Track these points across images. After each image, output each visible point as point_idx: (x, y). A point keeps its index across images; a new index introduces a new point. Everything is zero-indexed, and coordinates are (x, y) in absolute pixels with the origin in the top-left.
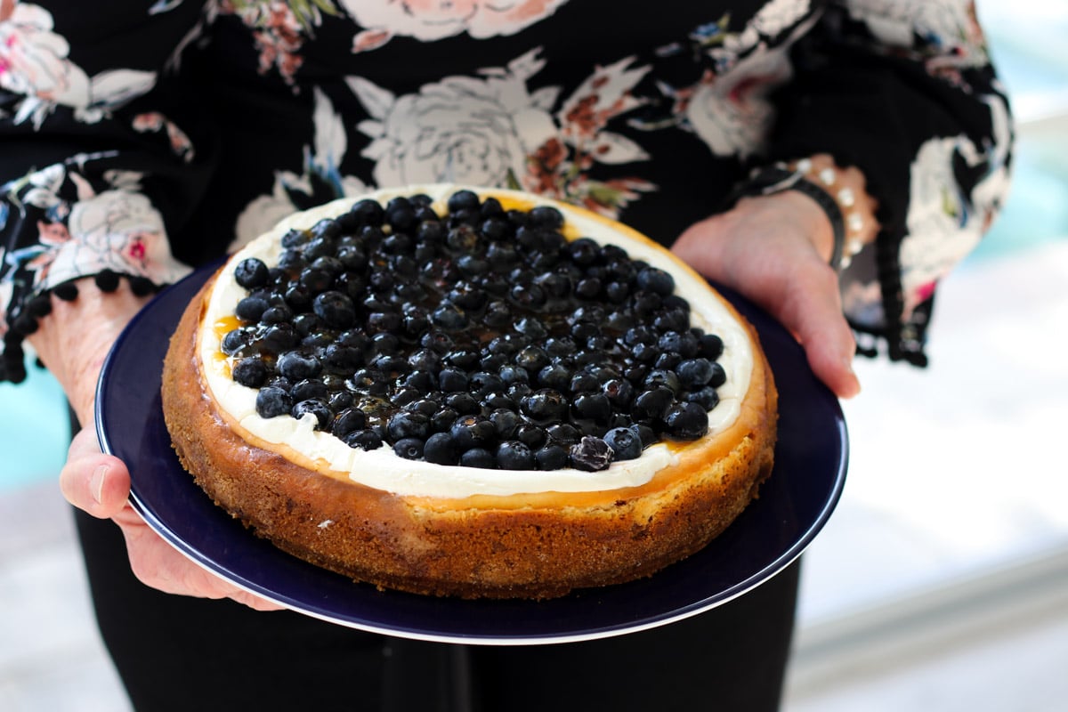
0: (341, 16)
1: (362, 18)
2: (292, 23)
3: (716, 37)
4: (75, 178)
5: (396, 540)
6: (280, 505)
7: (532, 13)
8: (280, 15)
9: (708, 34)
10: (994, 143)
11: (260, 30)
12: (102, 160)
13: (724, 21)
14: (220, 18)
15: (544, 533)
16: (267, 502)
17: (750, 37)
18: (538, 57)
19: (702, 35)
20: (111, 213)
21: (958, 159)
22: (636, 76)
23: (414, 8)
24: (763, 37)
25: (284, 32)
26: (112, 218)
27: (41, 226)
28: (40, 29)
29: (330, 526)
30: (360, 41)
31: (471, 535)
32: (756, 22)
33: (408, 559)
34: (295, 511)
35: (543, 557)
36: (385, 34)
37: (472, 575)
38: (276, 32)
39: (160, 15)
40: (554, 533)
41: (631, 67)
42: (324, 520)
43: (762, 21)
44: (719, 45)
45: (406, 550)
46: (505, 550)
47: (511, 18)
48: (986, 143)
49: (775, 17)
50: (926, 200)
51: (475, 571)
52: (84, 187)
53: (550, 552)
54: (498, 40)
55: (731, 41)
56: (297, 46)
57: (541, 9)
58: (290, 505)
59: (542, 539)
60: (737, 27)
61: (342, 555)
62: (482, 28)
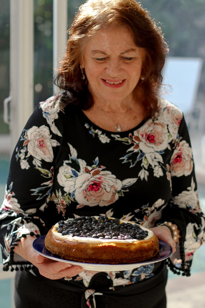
0: (75, 202)
1: (79, 202)
2: (64, 203)
3: (146, 208)
4: (24, 220)
5: (87, 251)
6: (66, 249)
7: (112, 202)
8: (62, 201)
9: (145, 207)
10: (202, 226)
11: (58, 204)
12: (29, 218)
13: (148, 205)
14: (50, 202)
15: (113, 249)
16: (63, 249)
17: (153, 208)
18: (112, 211)
19: (144, 207)
20: (30, 226)
21: (195, 228)
22: (131, 217)
23: (89, 200)
24: (156, 208)
25: (63, 204)
26: (31, 227)
27: (17, 228)
28: (15, 202)
29: (75, 250)
30: (78, 207)
31: (100, 249)
32: (154, 205)
33: (89, 255)
34: (69, 249)
35: (113, 254)
36: (83, 205)
37: (100, 257)
38: (61, 204)
39: (38, 200)
40: (115, 249)
41: (130, 215)
42: (74, 249)
43: (155, 205)
44: (147, 210)
45: (88, 253)
46: (106, 252)
47: (107, 203)
48: (200, 225)
49: (158, 204)
50: (189, 234)
51: (101, 256)
52: (25, 221)
53: (114, 253)
54: (104, 207)
55: (149, 209)
56: (65, 207)
57: (113, 201)
58: (68, 248)
59: (113, 250)
60: (150, 206)
61: (77, 256)
62: (101, 205)
